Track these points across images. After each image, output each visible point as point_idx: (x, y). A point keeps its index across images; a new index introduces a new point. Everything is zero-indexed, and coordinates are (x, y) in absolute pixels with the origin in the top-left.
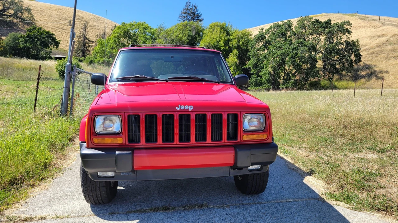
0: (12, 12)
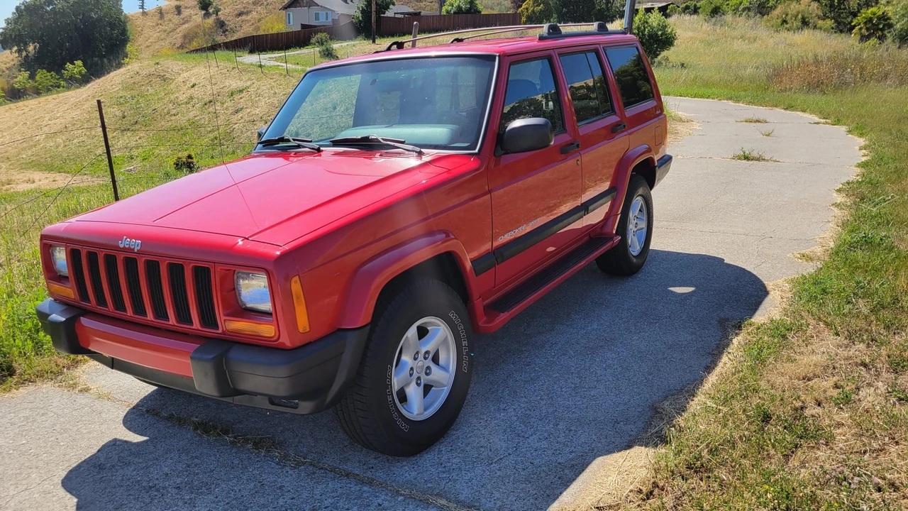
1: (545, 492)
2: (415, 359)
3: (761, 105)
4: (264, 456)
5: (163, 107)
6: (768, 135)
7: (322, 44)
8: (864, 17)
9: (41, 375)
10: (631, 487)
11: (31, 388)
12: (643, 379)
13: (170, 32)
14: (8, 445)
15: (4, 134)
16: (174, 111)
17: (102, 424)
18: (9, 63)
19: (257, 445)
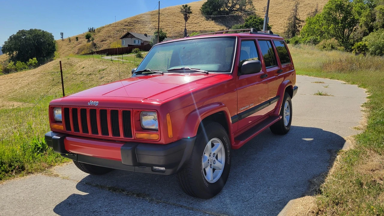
0: (238, 6)
1: (271, 212)
2: (210, 156)
3: (320, 77)
4: (142, 200)
5: (70, 76)
6: (327, 87)
7: (137, 52)
8: (357, 46)
9: (36, 170)
10: (309, 210)
11: (32, 175)
12: (301, 171)
13: (73, 48)
14: (26, 196)
15: (2, 87)
16: (75, 78)
17: (67, 188)
18: (5, 59)
19: (138, 195)
